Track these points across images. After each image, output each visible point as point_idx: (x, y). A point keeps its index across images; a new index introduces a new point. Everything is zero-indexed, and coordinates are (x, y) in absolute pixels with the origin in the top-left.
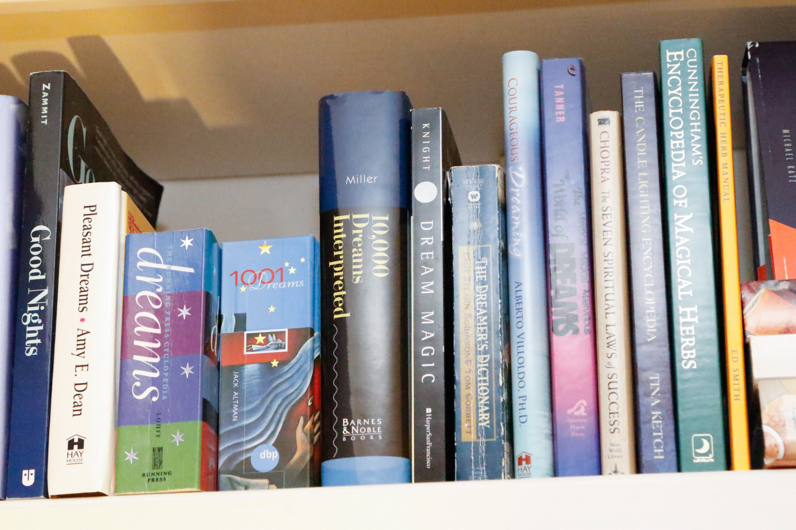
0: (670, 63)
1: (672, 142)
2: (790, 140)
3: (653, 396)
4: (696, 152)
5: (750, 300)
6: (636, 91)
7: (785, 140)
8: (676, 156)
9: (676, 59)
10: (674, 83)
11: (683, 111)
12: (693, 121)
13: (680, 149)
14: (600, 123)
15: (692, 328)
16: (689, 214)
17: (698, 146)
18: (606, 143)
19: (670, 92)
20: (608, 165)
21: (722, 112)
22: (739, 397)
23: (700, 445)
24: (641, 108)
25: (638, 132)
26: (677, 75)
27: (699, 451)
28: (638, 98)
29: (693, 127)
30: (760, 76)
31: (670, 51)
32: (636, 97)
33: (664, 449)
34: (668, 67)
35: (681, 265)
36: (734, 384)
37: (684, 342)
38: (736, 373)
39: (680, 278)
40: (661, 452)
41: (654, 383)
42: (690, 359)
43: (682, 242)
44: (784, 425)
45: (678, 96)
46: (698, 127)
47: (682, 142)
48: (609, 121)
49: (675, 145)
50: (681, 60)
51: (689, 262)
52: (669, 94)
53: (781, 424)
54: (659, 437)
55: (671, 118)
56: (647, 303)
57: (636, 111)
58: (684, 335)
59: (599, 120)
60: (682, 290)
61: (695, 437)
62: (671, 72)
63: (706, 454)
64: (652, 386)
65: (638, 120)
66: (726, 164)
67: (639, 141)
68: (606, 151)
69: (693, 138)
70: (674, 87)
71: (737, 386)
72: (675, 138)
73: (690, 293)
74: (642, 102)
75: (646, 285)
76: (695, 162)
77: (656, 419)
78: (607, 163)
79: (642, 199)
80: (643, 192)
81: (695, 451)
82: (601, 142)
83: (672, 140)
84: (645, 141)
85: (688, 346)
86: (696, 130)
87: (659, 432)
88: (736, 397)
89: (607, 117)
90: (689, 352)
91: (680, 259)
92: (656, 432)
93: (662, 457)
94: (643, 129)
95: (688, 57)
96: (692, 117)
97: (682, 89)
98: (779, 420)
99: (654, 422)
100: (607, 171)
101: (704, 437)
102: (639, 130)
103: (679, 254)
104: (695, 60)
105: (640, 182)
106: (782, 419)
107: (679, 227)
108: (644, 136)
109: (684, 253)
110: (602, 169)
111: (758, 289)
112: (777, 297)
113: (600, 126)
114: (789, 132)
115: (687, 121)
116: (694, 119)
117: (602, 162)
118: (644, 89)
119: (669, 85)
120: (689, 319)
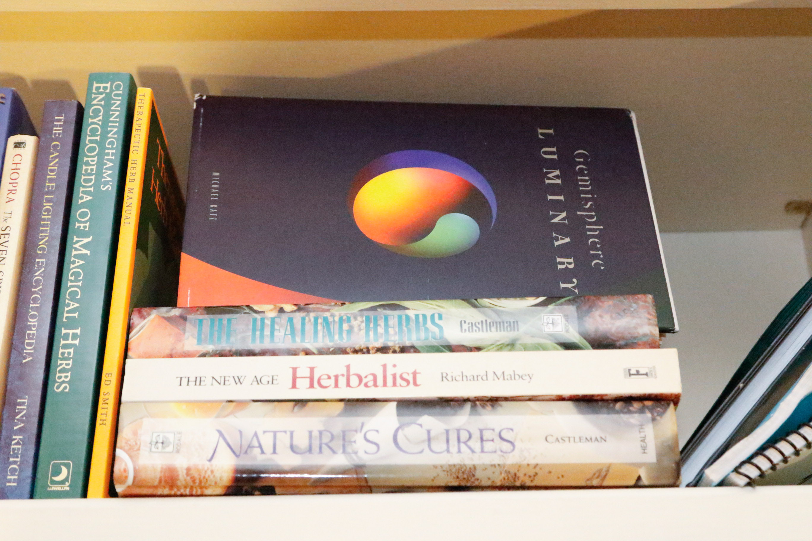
0: (95, 94)
1: (84, 167)
2: (218, 182)
3: (17, 420)
4: (106, 178)
5: (138, 325)
6: (56, 118)
7: (213, 182)
8: (86, 181)
9: (101, 90)
10: (96, 113)
11: (100, 138)
12: (108, 149)
13: (91, 175)
14: (16, 147)
15: (71, 350)
16: (89, 237)
17: (110, 172)
18: (18, 165)
19: (90, 121)
20: (16, 187)
21: (137, 140)
22: (105, 422)
23: (57, 472)
24: (59, 134)
25: (51, 156)
26: (101, 105)
27: (57, 479)
28: (58, 124)
29: (108, 154)
30: (201, 124)
31: (97, 83)
32: (55, 123)
33: (18, 476)
34: (93, 97)
35: (72, 286)
36: (102, 408)
37: (61, 364)
38: (106, 397)
39: (68, 299)
40: (14, 479)
41: (21, 405)
42: (64, 382)
43: (77, 264)
44: (139, 449)
45: (98, 124)
46: (113, 154)
47: (94, 167)
48: (25, 145)
49: (86, 170)
50: (106, 91)
51: (80, 284)
52: (89, 122)
53: (136, 448)
54: (15, 463)
55: (88, 144)
56: (29, 323)
57: (53, 137)
58: (61, 357)
59: (15, 143)
60: (68, 312)
61: (54, 463)
62: (94, 102)
63: (62, 482)
64: (18, 409)
65: (54, 145)
66: (133, 189)
67: (51, 164)
68: (16, 173)
69: (106, 164)
70: (96, 115)
71: (106, 410)
72: (87, 163)
73: (76, 315)
74: (61, 128)
75: (31, 305)
76: (104, 187)
77: (16, 444)
78: (14, 185)
79: (44, 220)
80: (46, 213)
81: (51, 479)
82: (13, 164)
83: (84, 165)
84: (57, 165)
85: (64, 368)
86: (110, 157)
87: (17, 457)
88: (101, 422)
89: (24, 141)
90: (63, 375)
91: (71, 281)
92: (14, 458)
93: (15, 484)
94: (57, 154)
95: (114, 89)
96: (109, 144)
97: (103, 118)
98: (134, 443)
99: (12, 447)
100: (13, 192)
101: (65, 465)
102: (53, 154)
103: (71, 276)
104: (121, 92)
105: (45, 204)
106: (138, 443)
107: (76, 249)
108: (57, 160)
109: (77, 274)
110: (9, 190)
111: (149, 315)
112: (166, 323)
113: (15, 149)
114: (219, 175)
115: (102, 148)
116: (110, 146)
117: (10, 183)
118: (65, 117)
119: (91, 114)
120: (70, 342)
